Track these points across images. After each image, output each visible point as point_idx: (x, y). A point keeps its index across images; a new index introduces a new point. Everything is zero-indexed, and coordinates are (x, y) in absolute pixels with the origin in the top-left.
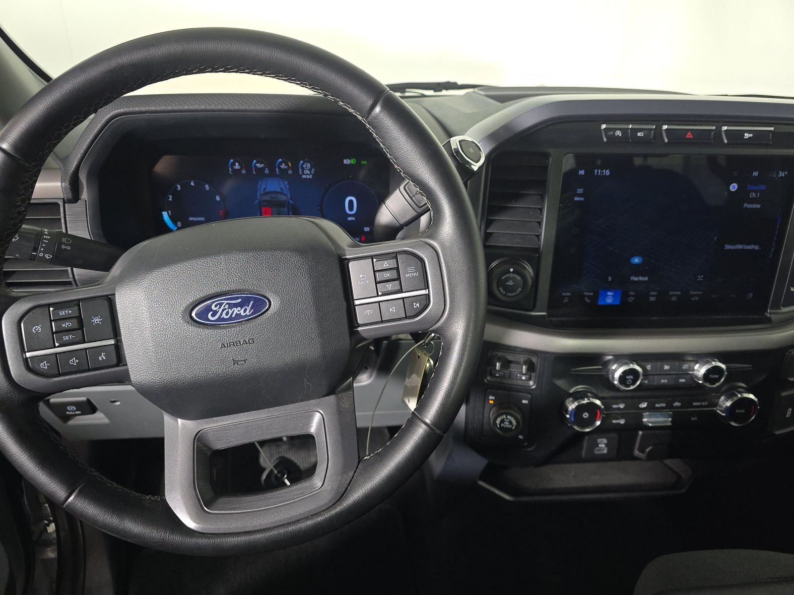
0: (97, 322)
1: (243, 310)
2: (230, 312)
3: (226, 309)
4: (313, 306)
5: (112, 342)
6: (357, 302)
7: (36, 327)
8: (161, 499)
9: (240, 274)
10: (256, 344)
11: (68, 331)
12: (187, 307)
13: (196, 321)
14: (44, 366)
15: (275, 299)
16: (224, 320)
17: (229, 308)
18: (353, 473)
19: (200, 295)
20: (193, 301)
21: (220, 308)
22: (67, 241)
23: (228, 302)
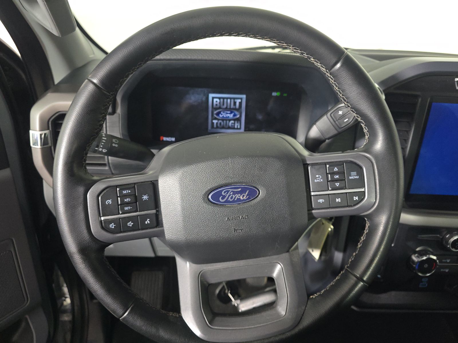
0: (145, 198)
1: (242, 196)
2: (234, 197)
3: (231, 195)
4: (287, 195)
5: (154, 211)
6: (312, 194)
7: (108, 200)
8: (179, 316)
9: (241, 172)
10: (250, 219)
11: (128, 204)
12: (206, 192)
13: (211, 202)
14: (112, 226)
15: (263, 190)
16: (230, 202)
17: (233, 194)
18: (305, 307)
19: (215, 185)
20: (211, 188)
21: (227, 194)
22: (116, 141)
23: (233, 190)
